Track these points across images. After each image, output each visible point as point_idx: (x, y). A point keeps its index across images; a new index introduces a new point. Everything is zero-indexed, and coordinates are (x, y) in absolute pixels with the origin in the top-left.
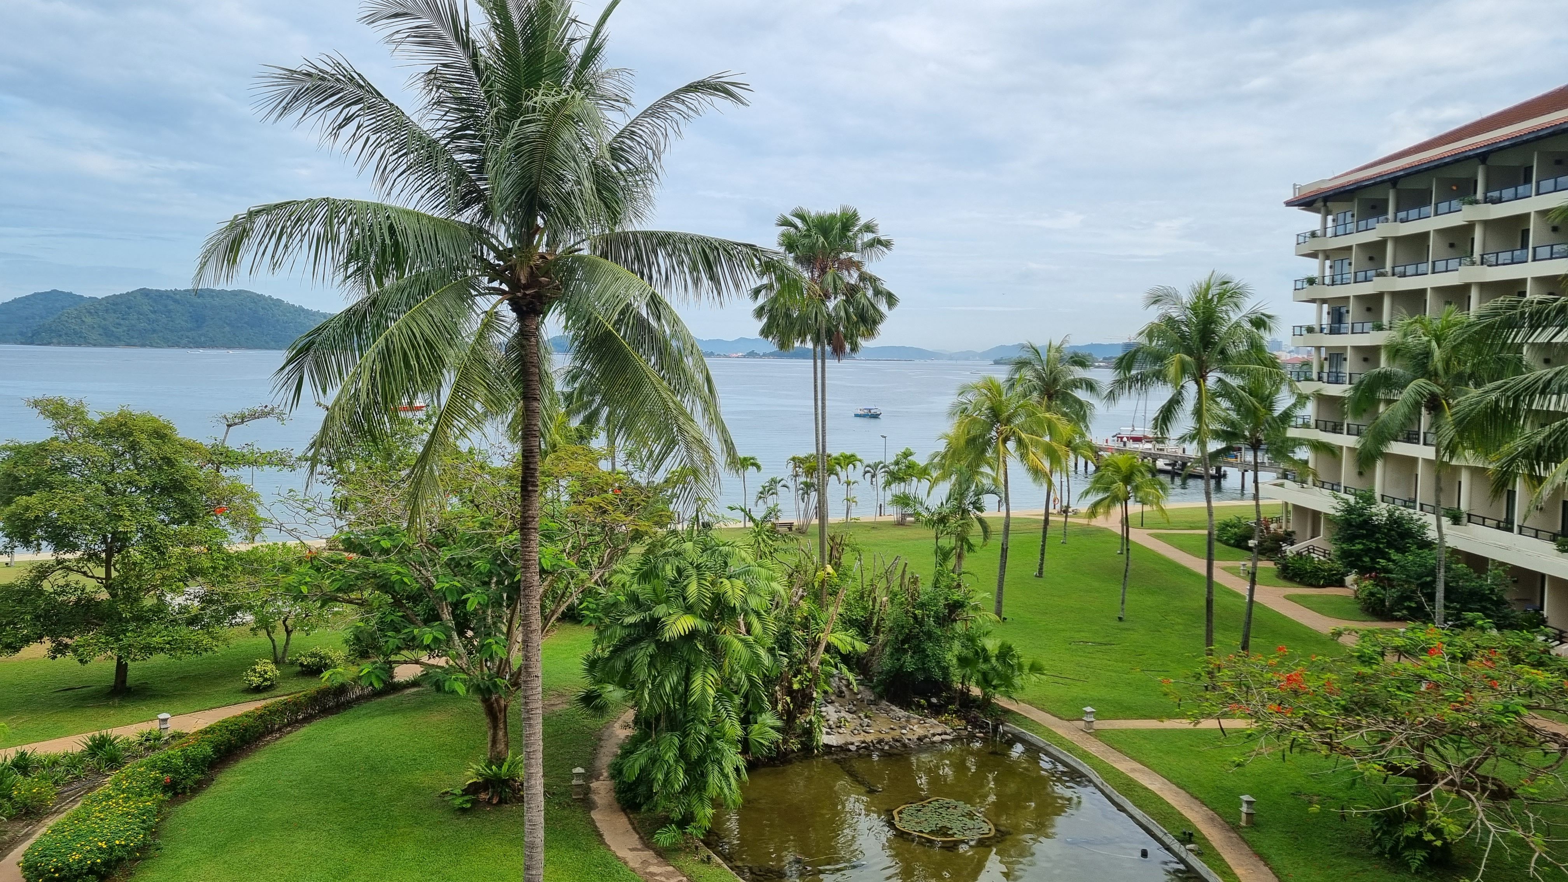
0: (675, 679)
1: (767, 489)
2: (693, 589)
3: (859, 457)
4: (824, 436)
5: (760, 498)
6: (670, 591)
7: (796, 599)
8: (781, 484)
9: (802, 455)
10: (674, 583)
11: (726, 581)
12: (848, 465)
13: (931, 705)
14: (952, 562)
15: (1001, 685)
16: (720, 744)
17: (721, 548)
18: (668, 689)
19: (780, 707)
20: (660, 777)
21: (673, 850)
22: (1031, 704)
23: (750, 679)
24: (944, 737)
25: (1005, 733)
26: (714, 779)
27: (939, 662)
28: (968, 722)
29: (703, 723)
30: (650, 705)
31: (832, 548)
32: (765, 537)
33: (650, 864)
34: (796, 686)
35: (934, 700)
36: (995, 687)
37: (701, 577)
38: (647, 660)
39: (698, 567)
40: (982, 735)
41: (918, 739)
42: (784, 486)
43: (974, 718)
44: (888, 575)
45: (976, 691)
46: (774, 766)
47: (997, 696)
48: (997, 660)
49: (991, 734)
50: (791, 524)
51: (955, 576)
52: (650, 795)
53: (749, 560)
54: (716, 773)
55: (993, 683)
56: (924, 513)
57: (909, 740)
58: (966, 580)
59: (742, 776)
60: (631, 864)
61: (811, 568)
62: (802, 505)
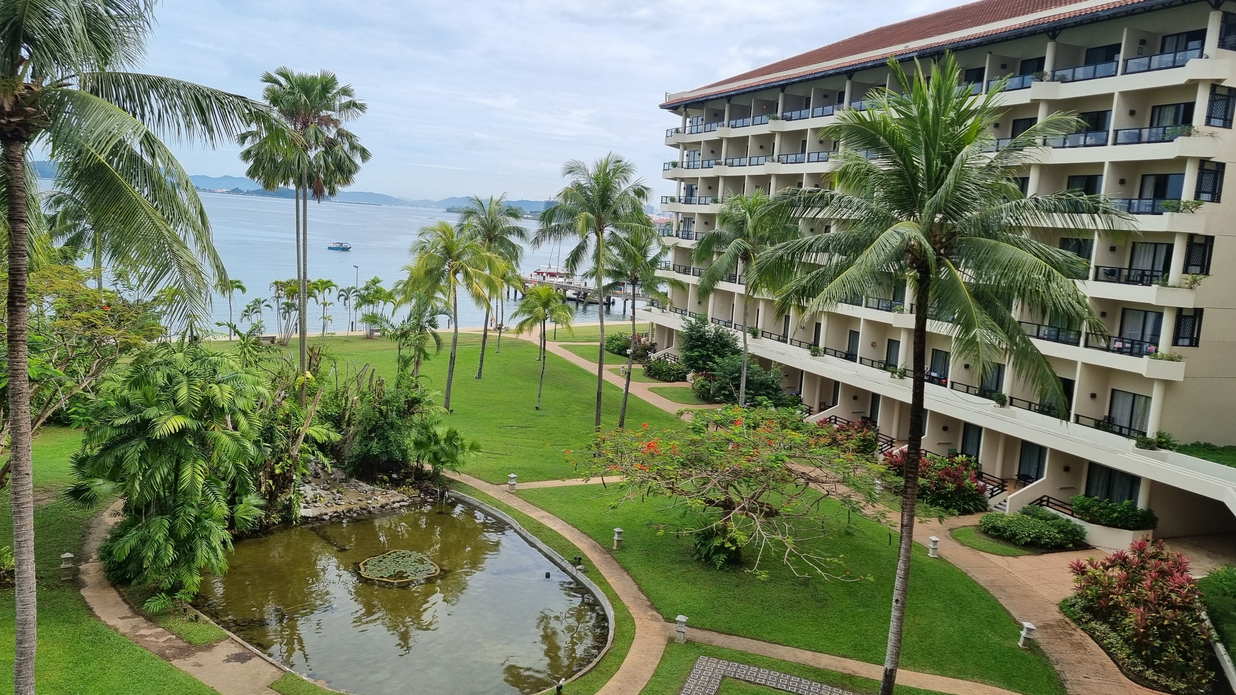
0: (166, 470)
1: (251, 308)
2: (183, 393)
3: (334, 283)
4: (305, 265)
5: (245, 315)
6: (161, 396)
7: (279, 400)
8: (265, 303)
9: (284, 280)
10: (164, 389)
11: (215, 386)
12: (325, 289)
13: (391, 480)
14: (411, 368)
15: (448, 461)
16: (208, 523)
17: (210, 358)
18: (158, 479)
19: (263, 489)
20: (151, 554)
21: (162, 615)
22: (470, 475)
23: (237, 467)
24: (402, 503)
25: (450, 497)
26: (202, 553)
27: (399, 446)
28: (421, 491)
29: (193, 506)
30: (141, 494)
31: (311, 358)
32: (251, 349)
33: (140, 628)
34: (278, 471)
35: (395, 476)
36: (443, 463)
37: (191, 383)
38: (137, 456)
39: (188, 375)
40: (432, 500)
41: (381, 507)
42: (267, 306)
43: (426, 487)
44: (358, 378)
45: (428, 467)
46: (257, 537)
47: (444, 470)
48: (445, 442)
49: (438, 499)
50: (274, 338)
51: (414, 379)
52: (140, 571)
53: (236, 367)
54: (204, 547)
55: (442, 460)
56: (389, 329)
57: (374, 507)
58: (422, 382)
59: (229, 547)
60: (122, 630)
61: (292, 375)
62: (284, 322)
